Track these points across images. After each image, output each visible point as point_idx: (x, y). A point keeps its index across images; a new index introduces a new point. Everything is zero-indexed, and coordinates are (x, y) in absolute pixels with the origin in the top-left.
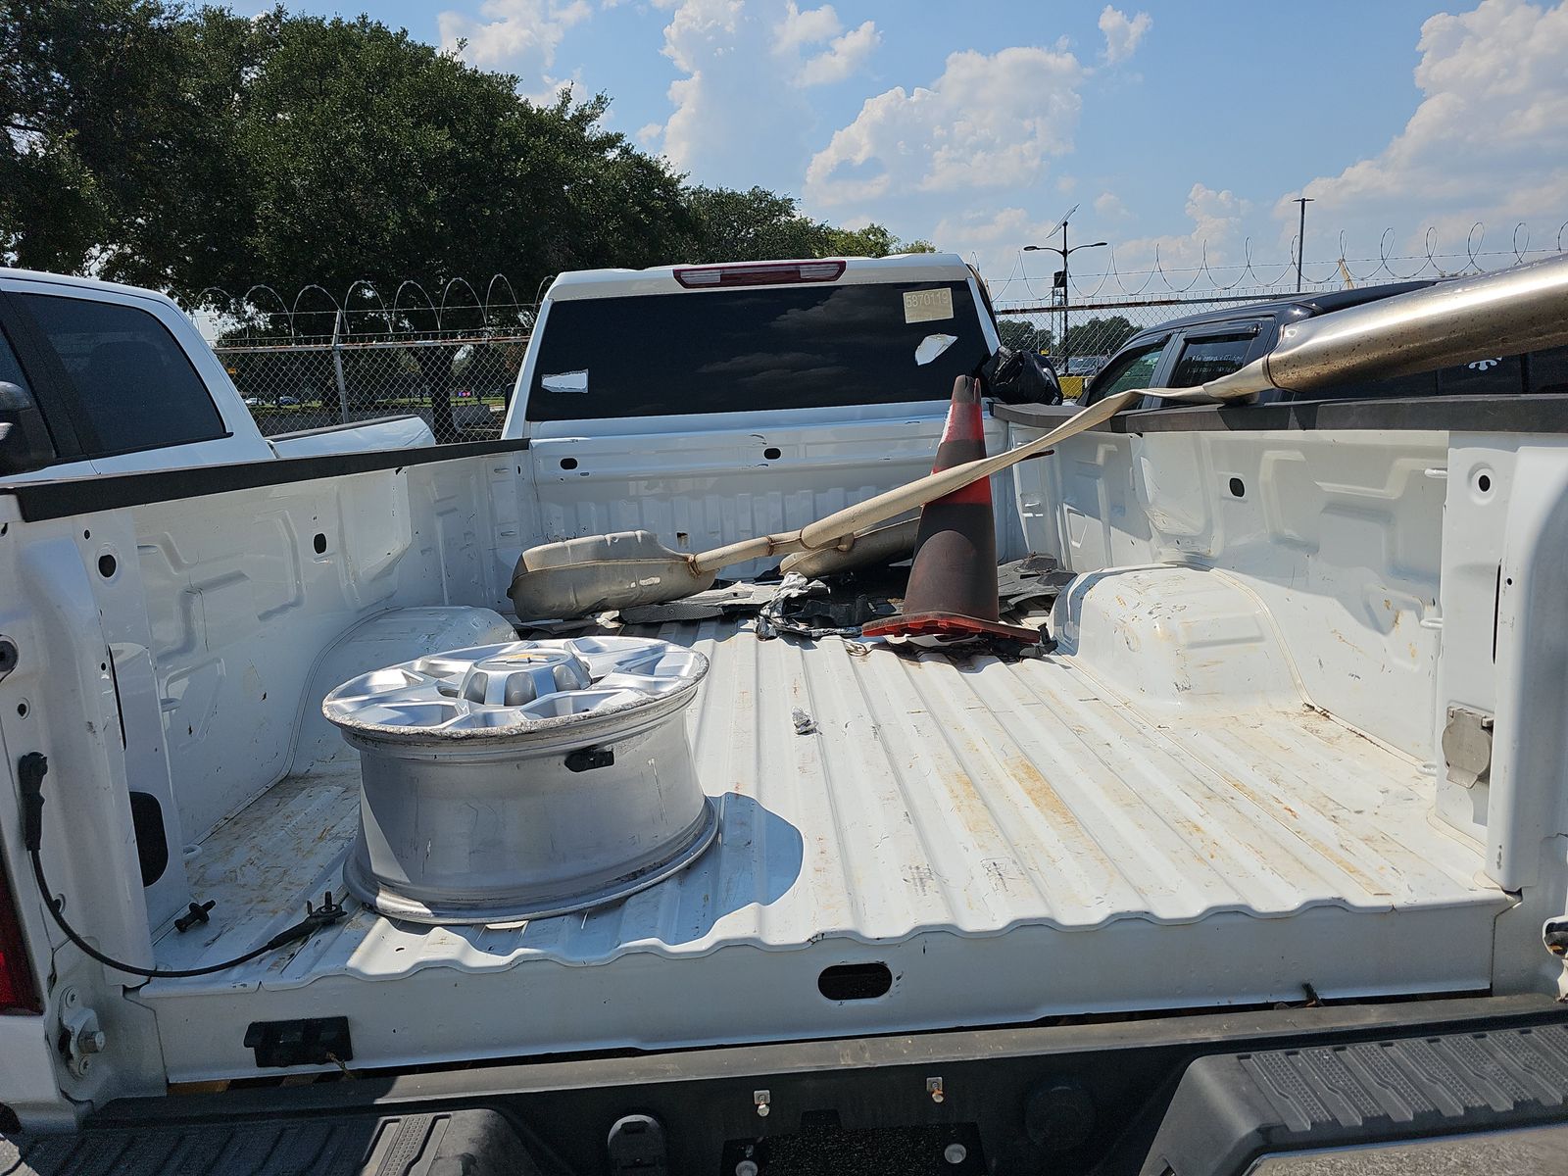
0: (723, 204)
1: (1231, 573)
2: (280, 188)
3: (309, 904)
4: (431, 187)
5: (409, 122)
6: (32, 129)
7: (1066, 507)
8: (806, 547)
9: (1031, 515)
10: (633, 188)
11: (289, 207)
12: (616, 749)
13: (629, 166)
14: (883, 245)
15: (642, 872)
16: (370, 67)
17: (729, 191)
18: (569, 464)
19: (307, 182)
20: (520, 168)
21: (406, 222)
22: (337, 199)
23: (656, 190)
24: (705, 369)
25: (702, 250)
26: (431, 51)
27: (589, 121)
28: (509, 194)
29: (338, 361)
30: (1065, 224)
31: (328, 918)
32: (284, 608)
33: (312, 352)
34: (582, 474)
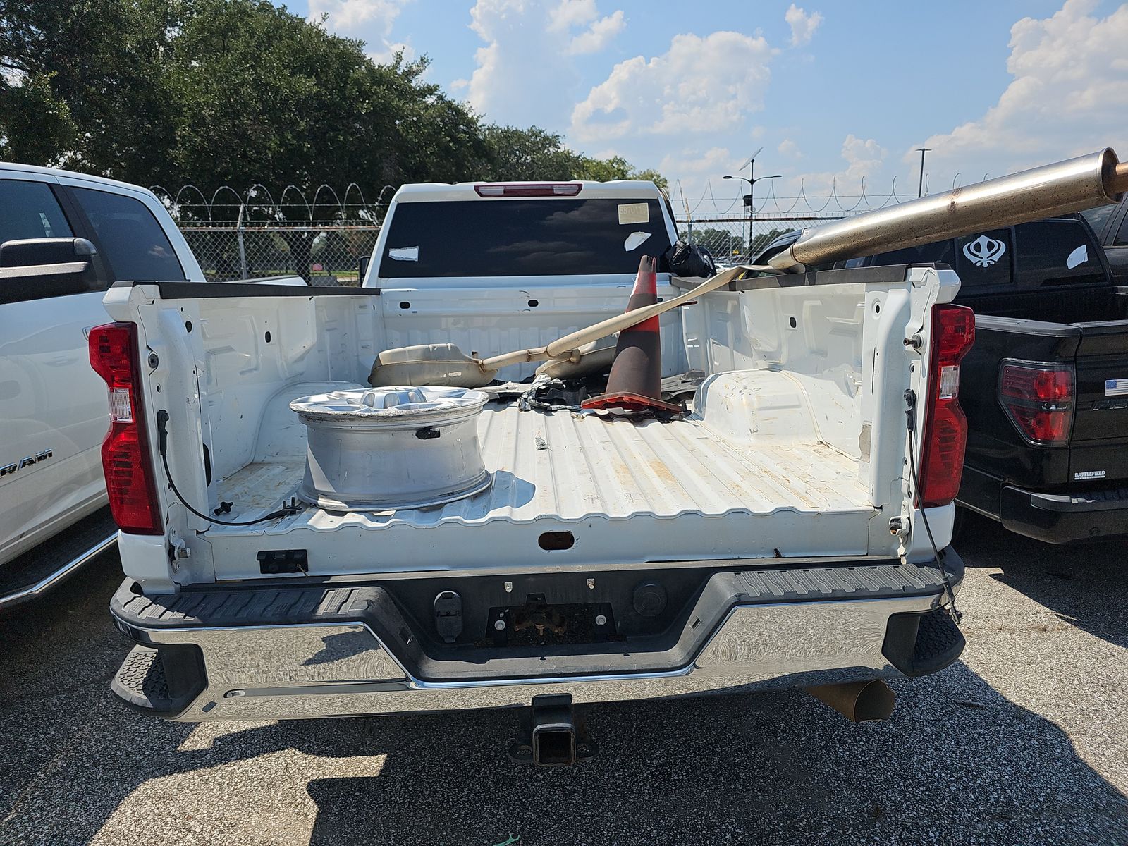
0: (509, 137)
1: (790, 372)
2: (194, 116)
3: (284, 502)
4: (302, 119)
5: (287, 72)
6: (16, 68)
7: (712, 341)
8: (550, 356)
9: (692, 346)
10: (445, 124)
11: (201, 130)
12: (441, 429)
13: (442, 108)
14: (623, 171)
15: (453, 493)
16: (260, 32)
17: (514, 129)
18: (405, 305)
19: (213, 112)
20: (365, 108)
21: (283, 143)
22: (234, 125)
23: (462, 126)
24: (492, 250)
25: (493, 170)
26: (302, 21)
27: (415, 75)
28: (357, 126)
29: (241, 239)
30: (753, 161)
31: (293, 511)
32: (251, 370)
33: (223, 232)
34: (413, 312)
